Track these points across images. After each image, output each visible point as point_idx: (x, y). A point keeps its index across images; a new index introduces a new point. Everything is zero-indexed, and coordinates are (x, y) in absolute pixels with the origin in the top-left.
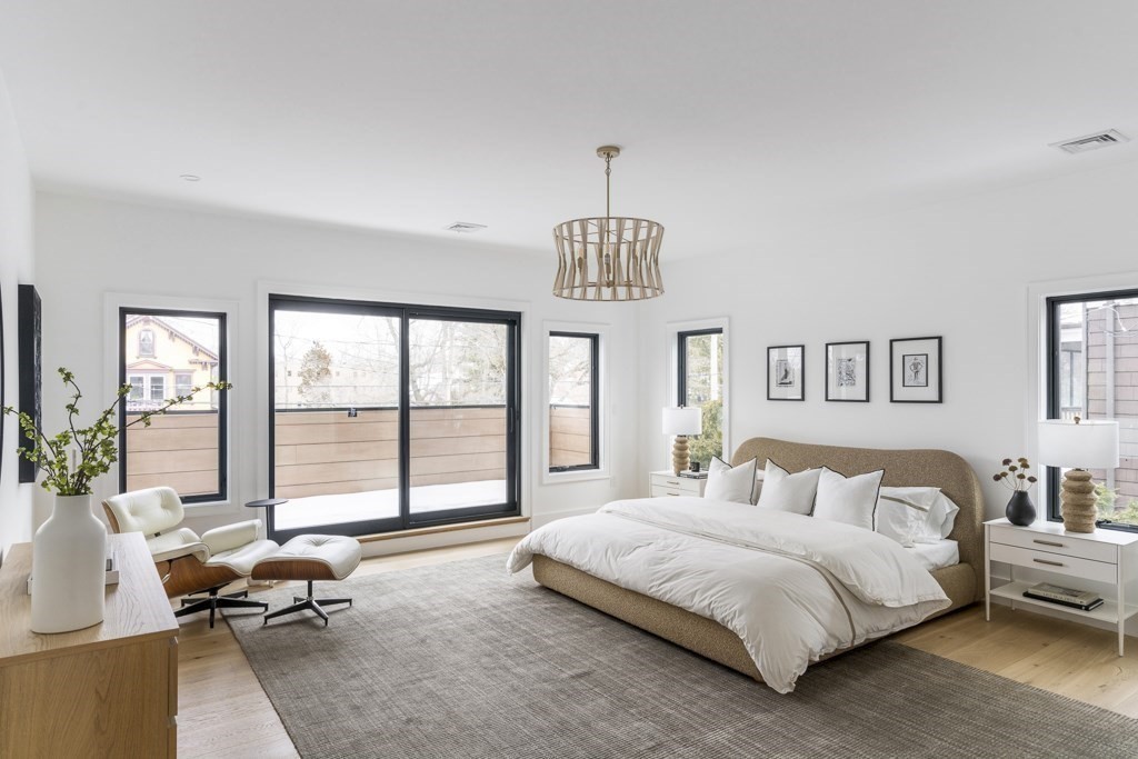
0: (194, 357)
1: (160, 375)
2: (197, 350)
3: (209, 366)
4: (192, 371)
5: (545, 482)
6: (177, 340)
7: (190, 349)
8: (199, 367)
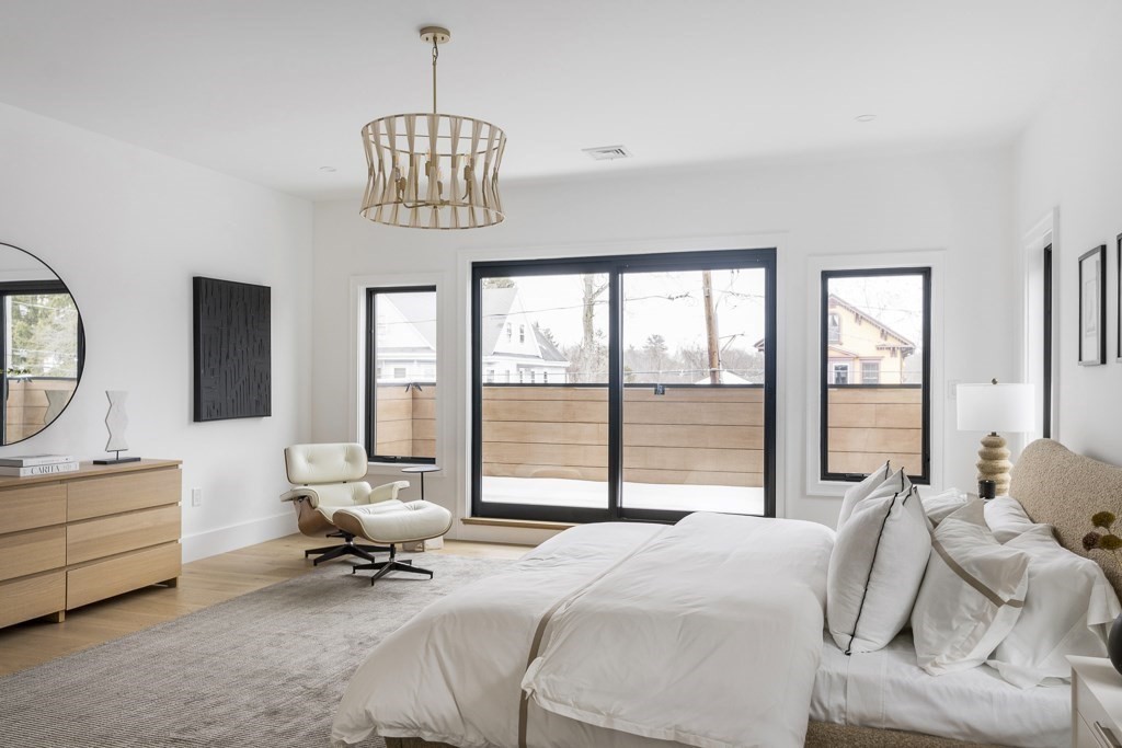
0: (883, 342)
1: (844, 364)
2: (884, 333)
3: (899, 352)
4: (880, 359)
5: (810, 491)
6: (863, 322)
7: (878, 332)
8: (887, 354)
